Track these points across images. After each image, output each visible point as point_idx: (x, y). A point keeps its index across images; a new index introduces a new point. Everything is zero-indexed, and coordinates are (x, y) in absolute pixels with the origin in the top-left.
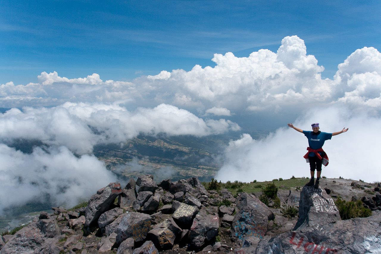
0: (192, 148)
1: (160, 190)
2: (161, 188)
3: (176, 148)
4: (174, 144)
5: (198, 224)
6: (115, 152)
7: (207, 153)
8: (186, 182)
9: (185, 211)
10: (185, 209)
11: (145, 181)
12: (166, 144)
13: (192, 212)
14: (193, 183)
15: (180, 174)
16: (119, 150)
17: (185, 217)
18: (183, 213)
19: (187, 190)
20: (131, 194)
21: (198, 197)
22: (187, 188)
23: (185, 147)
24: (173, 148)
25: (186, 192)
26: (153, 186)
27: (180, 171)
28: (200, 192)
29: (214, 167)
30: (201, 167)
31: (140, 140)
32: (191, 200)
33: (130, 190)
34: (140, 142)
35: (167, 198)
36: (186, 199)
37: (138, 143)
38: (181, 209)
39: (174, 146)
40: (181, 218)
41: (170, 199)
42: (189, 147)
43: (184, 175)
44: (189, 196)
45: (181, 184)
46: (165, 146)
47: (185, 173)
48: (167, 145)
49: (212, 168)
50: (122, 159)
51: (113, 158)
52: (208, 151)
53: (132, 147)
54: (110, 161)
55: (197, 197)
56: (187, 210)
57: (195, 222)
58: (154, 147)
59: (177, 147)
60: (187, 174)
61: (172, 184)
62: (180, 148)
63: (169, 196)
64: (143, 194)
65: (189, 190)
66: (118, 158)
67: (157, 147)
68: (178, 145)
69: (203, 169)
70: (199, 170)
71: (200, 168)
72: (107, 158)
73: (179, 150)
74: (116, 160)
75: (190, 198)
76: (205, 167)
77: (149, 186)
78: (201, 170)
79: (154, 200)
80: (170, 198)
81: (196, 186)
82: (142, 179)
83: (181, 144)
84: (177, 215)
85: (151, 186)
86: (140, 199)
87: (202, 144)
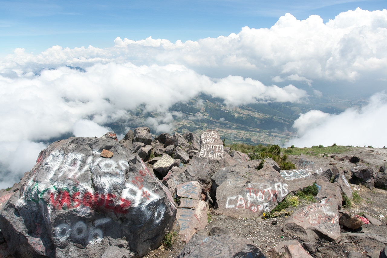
0: (266, 114)
1: (156, 143)
2: (157, 141)
3: (248, 113)
4: (247, 110)
5: (171, 175)
6: (187, 115)
7: (281, 120)
8: (180, 137)
9: (165, 162)
10: (166, 160)
11: (139, 133)
12: (238, 109)
13: (171, 163)
14: (189, 138)
15: (251, 140)
16: (191, 113)
17: (162, 168)
18: (162, 164)
19: (179, 144)
20: (128, 145)
21: (189, 152)
22: (179, 142)
23: (258, 113)
24: (245, 113)
25: (178, 145)
26: (146, 138)
27: (251, 138)
28: (193, 147)
29: (288, 136)
30: (274, 134)
31: (212, 103)
32: (180, 154)
33: (127, 141)
34: (211, 106)
35: (158, 150)
36: (176, 152)
37: (210, 107)
38: (162, 160)
39: (246, 111)
40: (158, 168)
41: (160, 152)
42: (262, 113)
43: (255, 142)
44: (179, 150)
45: (175, 138)
46: (237, 110)
47: (257, 140)
48: (240, 110)
49: (286, 136)
50: (193, 122)
51: (184, 121)
52: (282, 118)
53: (203, 111)
54: (181, 123)
55: (187, 151)
56: (166, 162)
57: (169, 173)
58: (226, 111)
59: (250, 112)
60: (258, 141)
61: (168, 138)
62: (253, 114)
63: (160, 149)
64: (135, 145)
65: (181, 144)
66: (189, 121)
67: (229, 111)
68: (250, 110)
69: (275, 136)
70: (271, 137)
71: (272, 136)
72: (178, 120)
73: (252, 116)
74: (187, 123)
75: (179, 152)
76: (278, 135)
77: (142, 138)
78: (274, 137)
79: (142, 150)
80: (161, 150)
81: (192, 141)
82: (137, 131)
83: (254, 110)
84: (157, 165)
85: (144, 138)
86: (132, 150)
87: (277, 111)
